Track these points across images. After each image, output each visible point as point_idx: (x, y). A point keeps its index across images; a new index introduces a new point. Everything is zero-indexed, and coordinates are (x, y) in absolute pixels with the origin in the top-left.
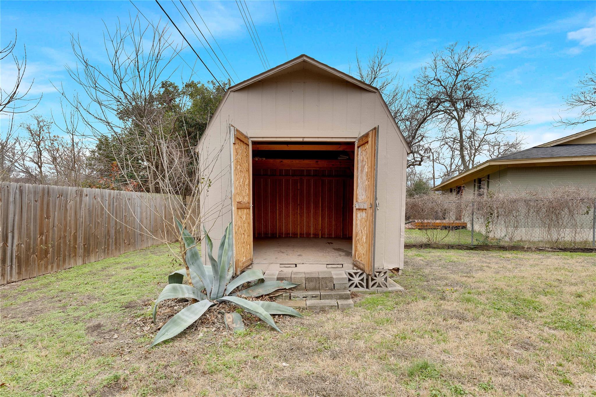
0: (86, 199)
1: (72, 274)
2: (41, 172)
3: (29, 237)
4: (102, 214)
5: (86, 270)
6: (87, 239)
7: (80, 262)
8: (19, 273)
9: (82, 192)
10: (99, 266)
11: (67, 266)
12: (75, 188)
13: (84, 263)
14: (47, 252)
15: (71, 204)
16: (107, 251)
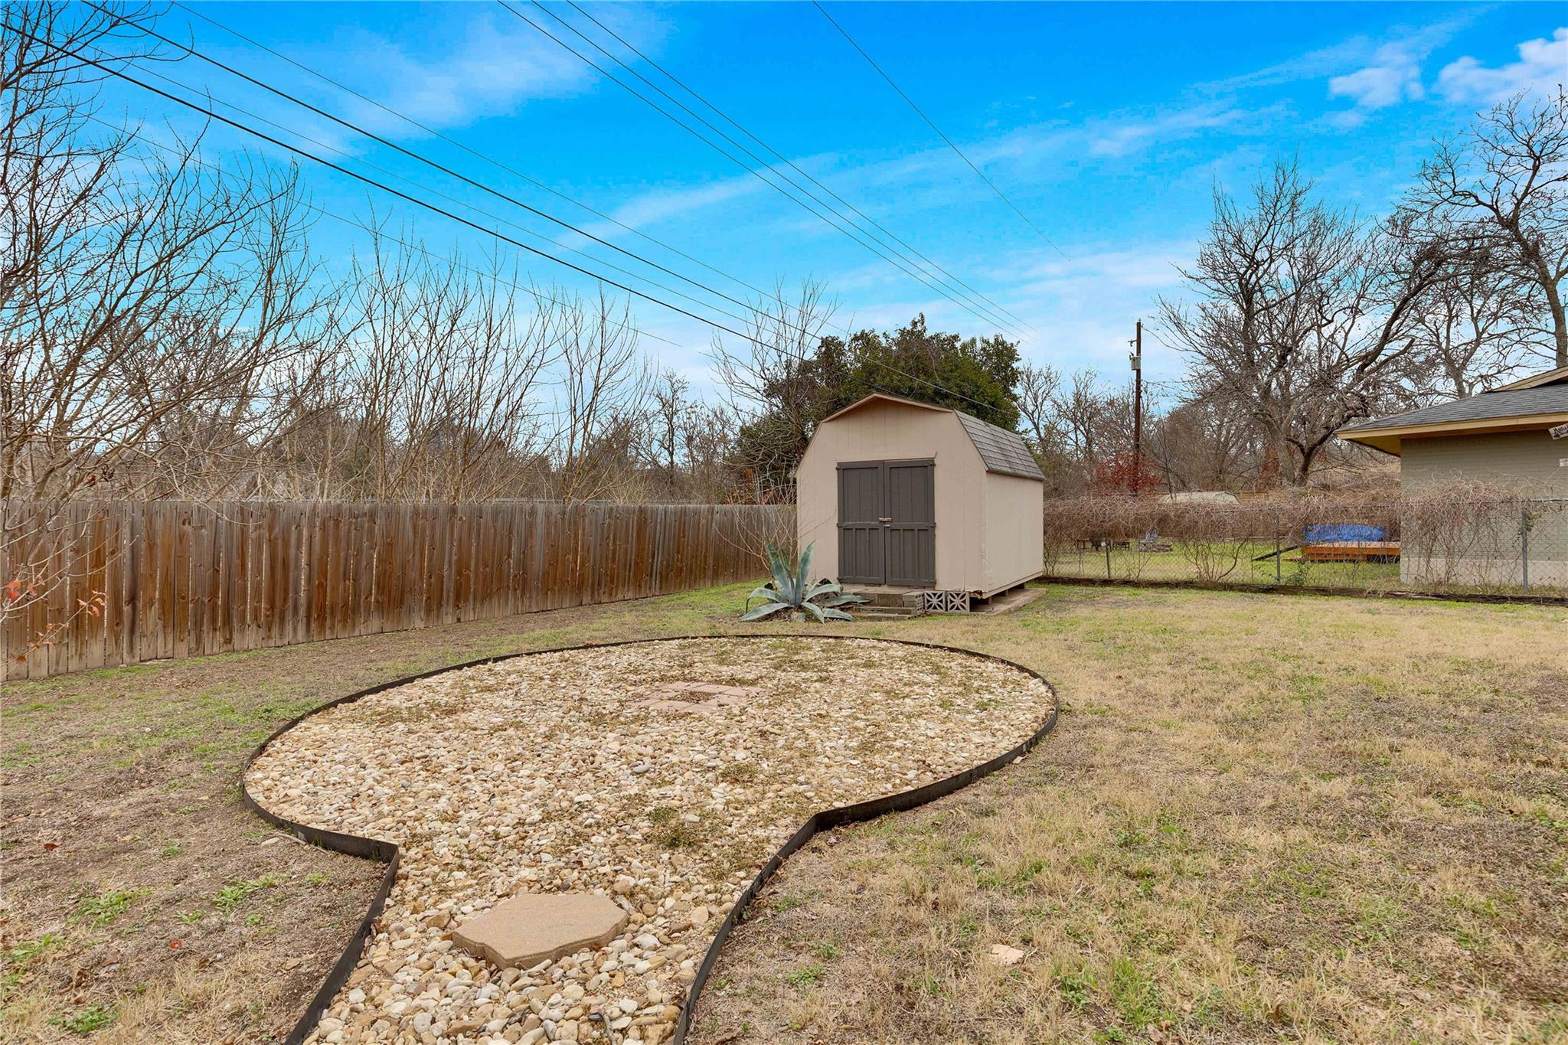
0: (717, 517)
1: (701, 593)
2: (672, 462)
3: (669, 554)
4: (732, 533)
5: (713, 591)
6: (716, 559)
7: (709, 583)
8: (661, 588)
9: (713, 509)
10: (725, 589)
11: (697, 587)
12: (707, 506)
13: (712, 585)
14: (681, 571)
15: (703, 521)
16: (736, 577)
